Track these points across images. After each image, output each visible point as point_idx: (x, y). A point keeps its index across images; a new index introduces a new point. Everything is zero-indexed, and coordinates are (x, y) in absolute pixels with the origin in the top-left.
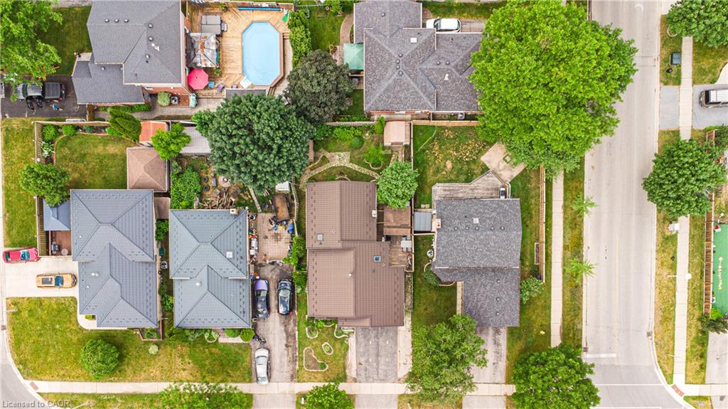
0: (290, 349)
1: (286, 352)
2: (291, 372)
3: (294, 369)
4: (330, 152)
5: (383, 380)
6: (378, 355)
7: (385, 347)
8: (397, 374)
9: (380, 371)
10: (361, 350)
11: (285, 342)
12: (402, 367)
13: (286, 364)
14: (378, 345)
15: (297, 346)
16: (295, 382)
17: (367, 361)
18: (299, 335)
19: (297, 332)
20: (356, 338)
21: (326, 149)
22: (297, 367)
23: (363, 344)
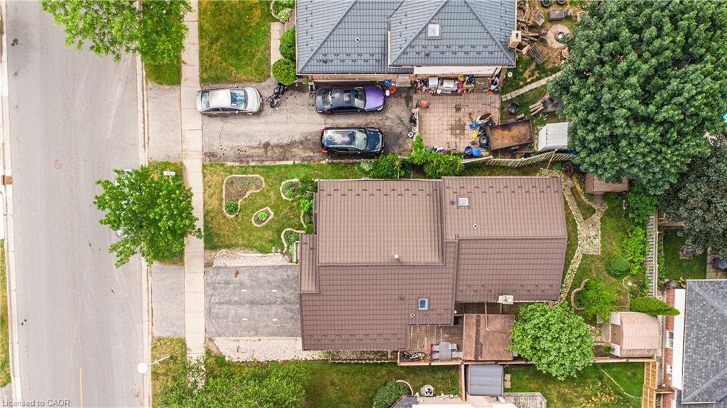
0: (261, 151)
1: (255, 144)
2: (220, 153)
3: (226, 159)
4: (602, 220)
5: (210, 312)
6: (252, 303)
7: (268, 315)
8: (220, 336)
9: (225, 307)
10: (261, 275)
11: (273, 141)
12: (234, 345)
13: (235, 144)
14: (270, 303)
15: (267, 163)
16: (204, 160)
17: (242, 284)
18: (287, 166)
19: (291, 163)
20: (281, 267)
21: (607, 214)
22: (229, 164)
23: (271, 279)
